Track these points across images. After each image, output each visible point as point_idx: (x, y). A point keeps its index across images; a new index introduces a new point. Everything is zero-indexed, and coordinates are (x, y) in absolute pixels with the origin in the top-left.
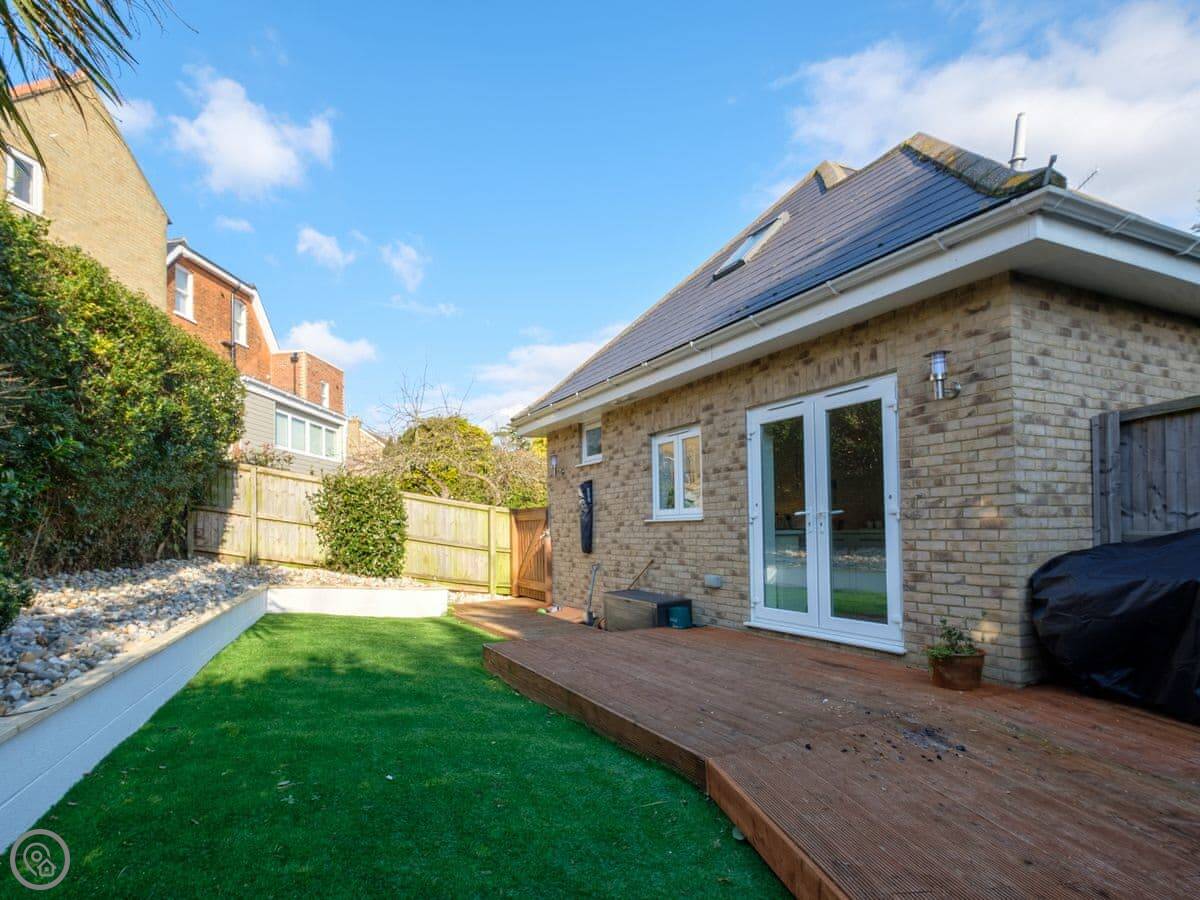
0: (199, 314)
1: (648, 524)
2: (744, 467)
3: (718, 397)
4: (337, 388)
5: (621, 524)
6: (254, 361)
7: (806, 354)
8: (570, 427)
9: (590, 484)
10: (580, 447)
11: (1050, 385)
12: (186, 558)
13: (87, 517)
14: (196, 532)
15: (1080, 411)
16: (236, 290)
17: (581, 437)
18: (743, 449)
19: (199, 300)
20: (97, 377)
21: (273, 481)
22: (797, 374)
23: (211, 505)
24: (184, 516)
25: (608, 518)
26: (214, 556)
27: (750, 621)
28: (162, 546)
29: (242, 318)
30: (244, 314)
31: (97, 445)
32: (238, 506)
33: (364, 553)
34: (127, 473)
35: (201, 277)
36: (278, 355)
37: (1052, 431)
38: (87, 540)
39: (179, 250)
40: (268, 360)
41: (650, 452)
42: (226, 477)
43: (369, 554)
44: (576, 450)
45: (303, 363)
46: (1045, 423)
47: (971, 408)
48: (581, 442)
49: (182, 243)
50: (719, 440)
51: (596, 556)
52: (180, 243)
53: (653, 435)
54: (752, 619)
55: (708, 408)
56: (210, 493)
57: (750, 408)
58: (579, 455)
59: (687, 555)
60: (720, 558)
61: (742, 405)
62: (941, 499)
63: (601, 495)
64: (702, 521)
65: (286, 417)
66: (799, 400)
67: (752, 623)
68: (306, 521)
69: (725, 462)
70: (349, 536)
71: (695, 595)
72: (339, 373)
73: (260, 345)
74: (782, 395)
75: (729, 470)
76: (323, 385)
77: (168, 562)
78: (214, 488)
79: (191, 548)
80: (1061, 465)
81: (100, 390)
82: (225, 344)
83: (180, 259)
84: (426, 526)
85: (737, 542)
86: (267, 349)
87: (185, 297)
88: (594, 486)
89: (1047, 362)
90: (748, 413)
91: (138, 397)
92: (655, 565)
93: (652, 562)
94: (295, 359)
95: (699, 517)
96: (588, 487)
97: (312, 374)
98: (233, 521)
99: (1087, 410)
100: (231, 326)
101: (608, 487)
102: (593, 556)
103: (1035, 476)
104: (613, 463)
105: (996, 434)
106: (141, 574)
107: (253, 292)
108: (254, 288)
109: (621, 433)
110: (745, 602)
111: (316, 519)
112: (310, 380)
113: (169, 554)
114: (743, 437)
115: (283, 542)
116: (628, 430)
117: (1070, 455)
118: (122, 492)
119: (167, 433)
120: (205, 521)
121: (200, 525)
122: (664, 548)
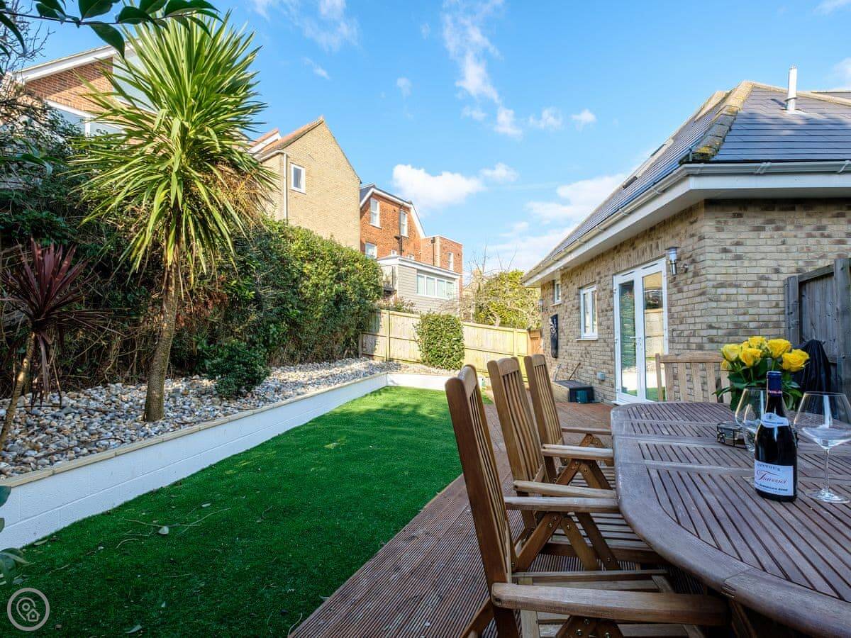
0: (383, 223)
1: (578, 341)
2: (612, 310)
3: (601, 267)
4: (459, 255)
5: (568, 341)
6: (412, 244)
7: (633, 244)
8: (549, 282)
9: (556, 317)
10: (554, 294)
11: (743, 263)
12: (358, 357)
13: (306, 340)
14: (362, 345)
15: (775, 277)
16: (401, 206)
17: (554, 288)
18: (612, 299)
19: (383, 215)
20: (305, 282)
21: (397, 318)
22: (630, 256)
23: (369, 331)
24: (356, 337)
25: (564, 337)
26: (371, 356)
27: (616, 400)
28: (346, 352)
29: (405, 222)
30: (406, 219)
31: (307, 310)
32: (382, 332)
33: (438, 356)
34: (322, 320)
35: (383, 203)
36: (425, 239)
37: (744, 291)
38: (309, 349)
39: (372, 190)
40: (419, 243)
41: (580, 299)
42: (375, 317)
43: (441, 357)
44: (551, 296)
45: (438, 243)
46: (737, 286)
47: (691, 280)
48: (554, 291)
49: (374, 187)
50: (603, 293)
51: (560, 360)
52: (372, 187)
53: (580, 288)
54: (617, 399)
55: (599, 274)
56: (368, 326)
57: (615, 275)
58: (553, 299)
59: (593, 361)
60: (604, 363)
61: (611, 272)
62: (682, 331)
63: (562, 324)
64: (597, 340)
65: (423, 277)
66: (632, 271)
67: (617, 402)
68: (413, 338)
69: (605, 306)
70: (431, 347)
71: (596, 385)
72: (460, 246)
73: (415, 236)
74: (625, 268)
75: (607, 311)
76: (450, 254)
77: (347, 359)
78: (370, 322)
79: (360, 352)
80: (751, 311)
81: (306, 287)
82: (396, 237)
83: (373, 195)
84: (477, 341)
85: (609, 354)
86: (419, 237)
87: (375, 215)
88: (559, 318)
89: (740, 249)
90: (614, 277)
91: (324, 287)
92: (581, 366)
93: (580, 364)
94: (433, 241)
95: (595, 338)
96: (555, 318)
97: (443, 248)
98: (379, 339)
99: (780, 275)
100: (399, 227)
101: (563, 319)
102: (558, 359)
103: (727, 319)
104: (565, 304)
105: (701, 295)
106: (333, 365)
107: (411, 206)
108: (411, 203)
109: (567, 287)
110: (614, 389)
111: (418, 338)
112: (441, 252)
113: (349, 356)
114: (612, 291)
115: (402, 349)
116: (570, 285)
117: (761, 304)
118: (320, 328)
119: (340, 299)
120: (367, 339)
121: (364, 341)
122: (584, 356)
